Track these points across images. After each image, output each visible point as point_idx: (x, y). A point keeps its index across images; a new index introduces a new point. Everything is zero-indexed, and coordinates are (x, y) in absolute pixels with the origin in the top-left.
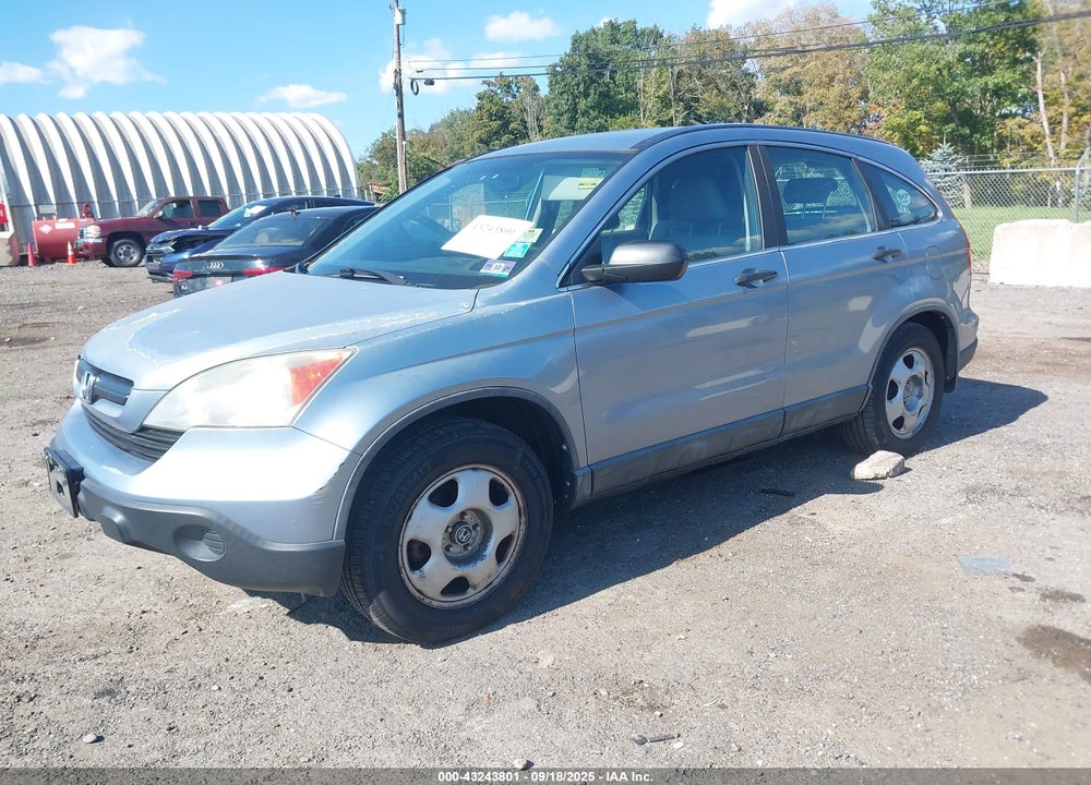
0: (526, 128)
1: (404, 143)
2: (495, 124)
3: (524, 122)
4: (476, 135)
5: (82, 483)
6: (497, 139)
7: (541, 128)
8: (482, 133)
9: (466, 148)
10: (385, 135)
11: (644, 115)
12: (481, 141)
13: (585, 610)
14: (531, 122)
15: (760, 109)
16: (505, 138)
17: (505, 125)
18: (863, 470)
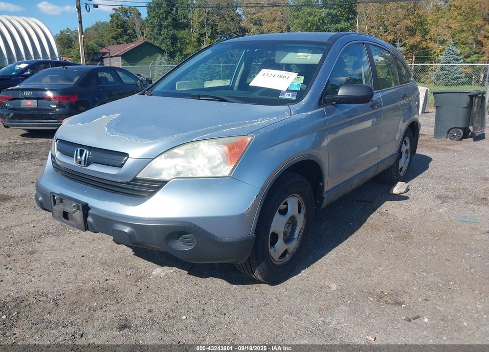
0: (135, 33)
1: (83, 36)
2: (120, 30)
3: (134, 30)
4: (110, 35)
5: (90, 212)
6: (121, 37)
7: (143, 34)
8: (114, 34)
9: (105, 41)
10: (62, 32)
11: (193, 31)
12: (113, 38)
13: (328, 261)
14: (138, 30)
15: (243, 31)
16: (125, 37)
17: (125, 31)
18: (396, 190)
